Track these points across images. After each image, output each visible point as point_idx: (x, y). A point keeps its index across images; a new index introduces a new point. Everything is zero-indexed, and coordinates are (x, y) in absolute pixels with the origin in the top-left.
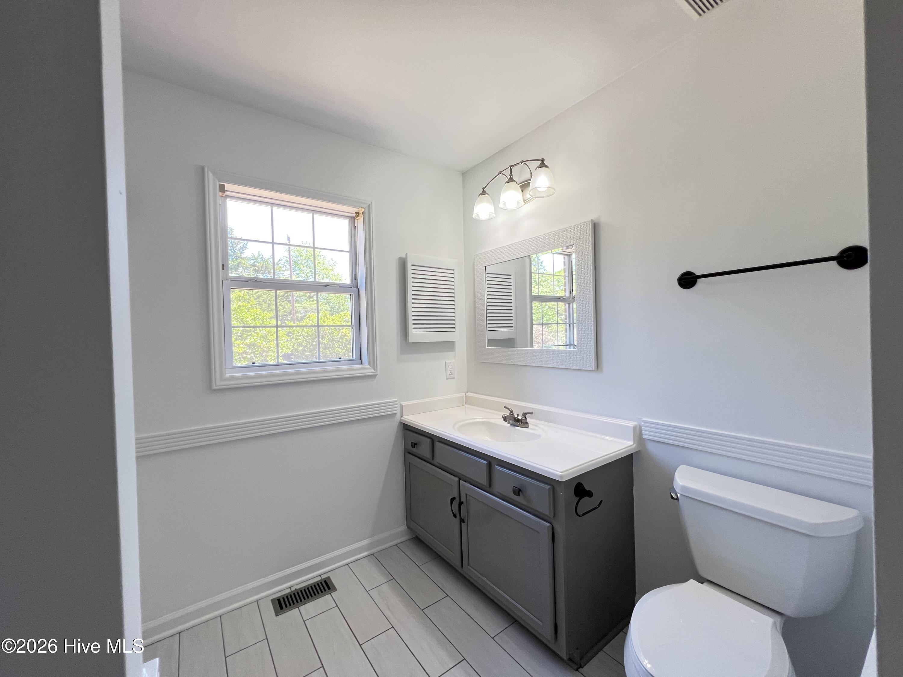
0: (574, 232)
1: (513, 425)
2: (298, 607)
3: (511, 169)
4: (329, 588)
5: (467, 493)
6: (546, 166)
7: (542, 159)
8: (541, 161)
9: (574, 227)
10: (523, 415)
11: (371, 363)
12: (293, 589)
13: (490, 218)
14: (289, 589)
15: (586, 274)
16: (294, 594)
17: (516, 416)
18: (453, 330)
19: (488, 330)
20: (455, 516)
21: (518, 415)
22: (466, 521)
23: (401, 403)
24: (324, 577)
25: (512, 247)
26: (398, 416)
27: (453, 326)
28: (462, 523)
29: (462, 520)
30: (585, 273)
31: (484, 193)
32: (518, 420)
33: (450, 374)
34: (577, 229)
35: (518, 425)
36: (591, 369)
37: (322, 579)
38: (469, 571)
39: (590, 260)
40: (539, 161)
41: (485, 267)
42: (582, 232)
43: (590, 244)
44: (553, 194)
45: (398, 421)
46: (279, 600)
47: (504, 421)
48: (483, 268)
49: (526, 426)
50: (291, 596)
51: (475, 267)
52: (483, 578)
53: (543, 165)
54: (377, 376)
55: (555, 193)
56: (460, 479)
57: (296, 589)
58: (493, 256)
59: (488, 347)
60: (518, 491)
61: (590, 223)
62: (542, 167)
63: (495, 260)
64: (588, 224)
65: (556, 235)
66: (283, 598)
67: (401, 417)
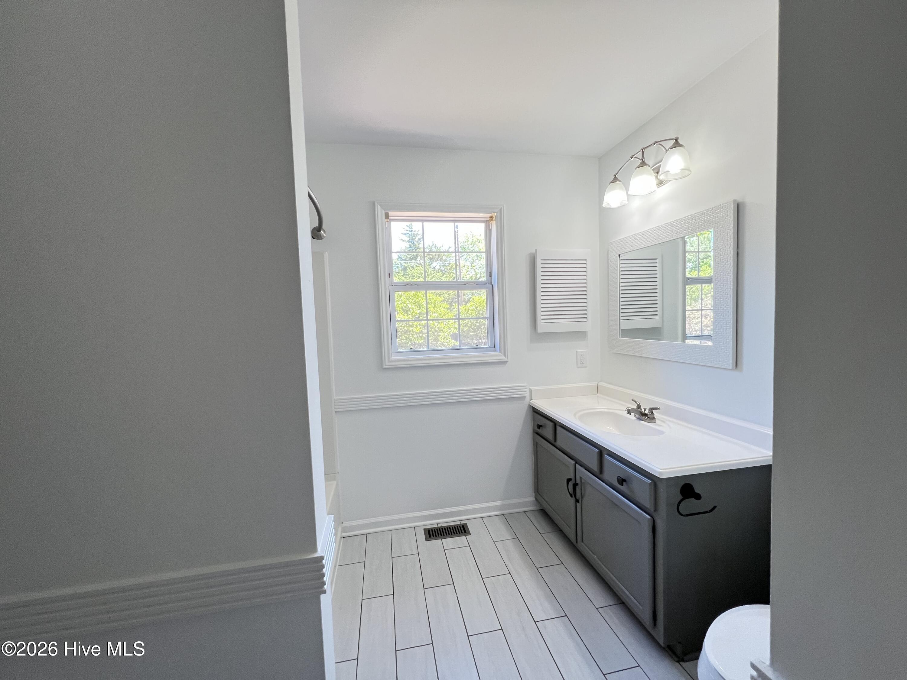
0: (713, 214)
1: (638, 418)
2: (441, 539)
3: (643, 152)
4: (465, 532)
5: (582, 477)
6: (680, 146)
7: (675, 139)
8: (675, 141)
9: (713, 209)
10: (649, 409)
11: (503, 351)
12: (439, 526)
13: (623, 205)
14: (437, 525)
15: (726, 262)
16: (440, 529)
17: (643, 411)
18: (585, 320)
19: (621, 319)
20: (571, 495)
21: (645, 409)
22: (580, 501)
23: (530, 388)
24: (462, 522)
25: (646, 234)
26: (528, 399)
27: (585, 316)
28: (577, 503)
29: (577, 501)
30: (724, 261)
31: (615, 179)
32: (645, 415)
33: (581, 363)
34: (717, 211)
35: (643, 419)
36: (728, 368)
37: (461, 524)
38: (581, 546)
39: (731, 246)
40: (673, 141)
41: (619, 255)
42: (723, 214)
43: (732, 227)
44: (688, 175)
45: (527, 404)
46: (429, 531)
47: (628, 414)
48: (616, 256)
49: (653, 421)
50: (437, 529)
51: (609, 256)
52: (593, 555)
53: (677, 144)
54: (508, 363)
55: (690, 174)
56: (576, 463)
57: (441, 526)
58: (627, 244)
59: (621, 338)
60: (622, 481)
61: (732, 204)
62: (675, 147)
63: (629, 248)
64: (730, 205)
65: (693, 219)
66: (432, 530)
67: (531, 400)
